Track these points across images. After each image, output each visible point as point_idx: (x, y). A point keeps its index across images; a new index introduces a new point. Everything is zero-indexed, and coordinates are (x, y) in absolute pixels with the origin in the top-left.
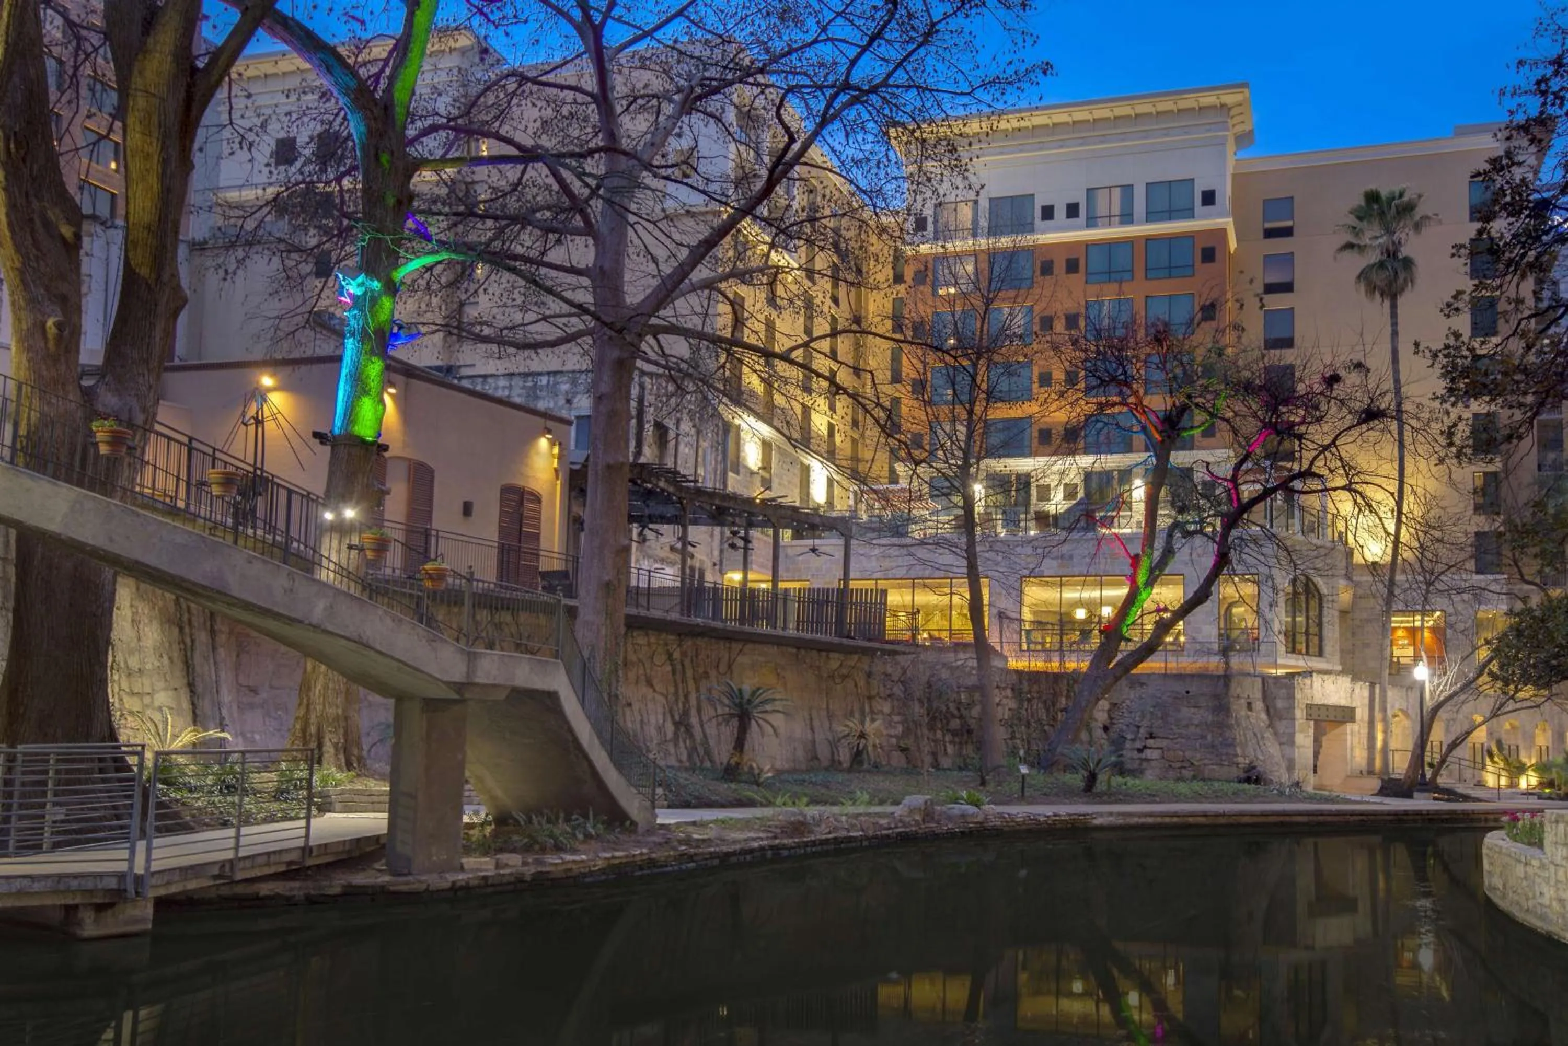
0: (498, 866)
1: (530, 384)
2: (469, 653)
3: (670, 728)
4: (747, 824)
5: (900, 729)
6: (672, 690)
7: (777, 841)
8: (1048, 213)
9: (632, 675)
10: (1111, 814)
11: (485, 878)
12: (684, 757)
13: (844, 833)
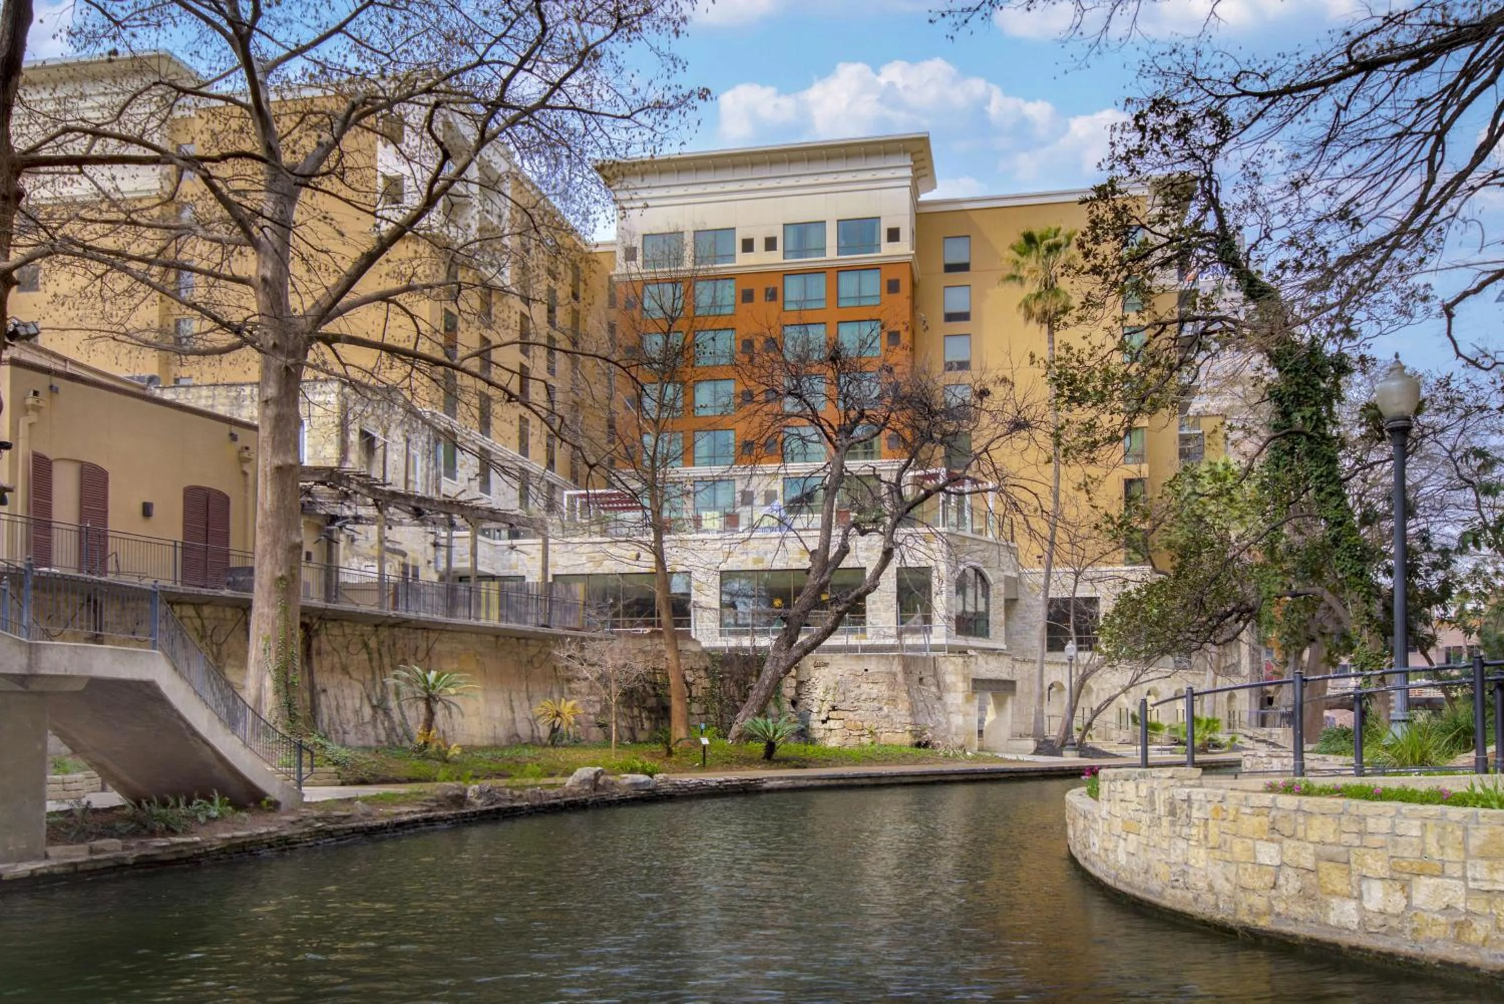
0: (92, 851)
1: (234, 394)
2: (30, 645)
3: (367, 711)
4: (406, 799)
5: (598, 707)
6: (369, 676)
7: (431, 814)
8: (748, 245)
9: (326, 663)
10: (781, 778)
11: (75, 865)
12: (383, 737)
13: (508, 804)
